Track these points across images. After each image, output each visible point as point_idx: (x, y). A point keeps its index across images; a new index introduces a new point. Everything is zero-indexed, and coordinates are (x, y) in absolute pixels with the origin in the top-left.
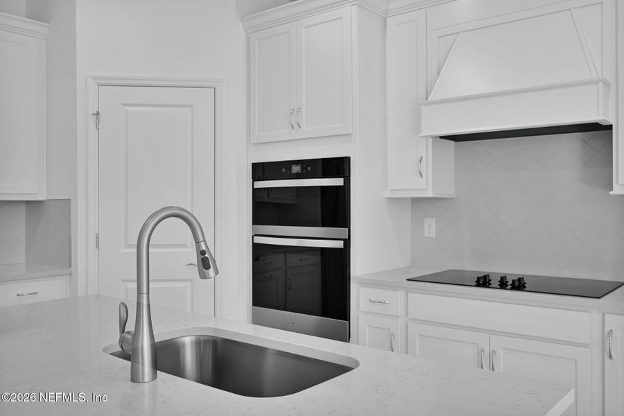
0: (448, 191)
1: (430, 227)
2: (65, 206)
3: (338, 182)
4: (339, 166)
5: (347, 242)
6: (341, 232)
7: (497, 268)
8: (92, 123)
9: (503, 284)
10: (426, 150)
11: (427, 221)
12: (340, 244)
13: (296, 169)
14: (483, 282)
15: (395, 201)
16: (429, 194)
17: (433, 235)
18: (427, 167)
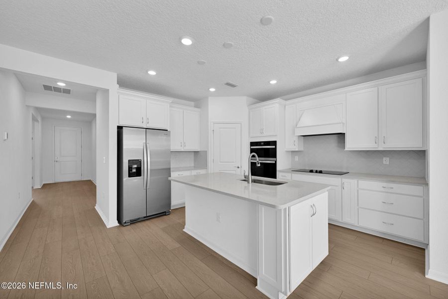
0: (302, 149)
1: (297, 158)
2: (206, 152)
3: (274, 147)
4: (274, 143)
5: (276, 162)
6: (274, 159)
7: (314, 169)
8: (212, 133)
9: (316, 172)
10: (296, 139)
11: (296, 157)
12: (274, 162)
13: (262, 144)
14: (311, 171)
15: (288, 152)
16: (297, 150)
17: (297, 160)
18: (296, 143)
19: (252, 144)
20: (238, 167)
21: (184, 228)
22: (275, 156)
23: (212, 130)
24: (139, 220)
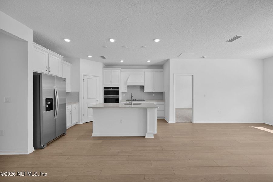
1: (124, 95)
3: (118, 90)
4: (118, 88)
5: (119, 97)
7: (135, 99)
8: (83, 81)
13: (112, 88)
18: (126, 88)
19: (105, 88)
20: (98, 101)
21: (92, 135)
22: (118, 94)
23: (83, 79)
24: (50, 142)
